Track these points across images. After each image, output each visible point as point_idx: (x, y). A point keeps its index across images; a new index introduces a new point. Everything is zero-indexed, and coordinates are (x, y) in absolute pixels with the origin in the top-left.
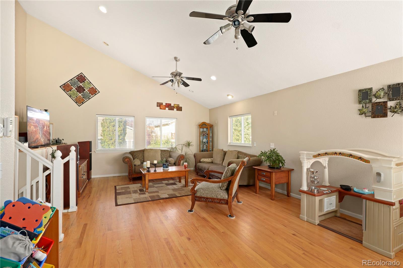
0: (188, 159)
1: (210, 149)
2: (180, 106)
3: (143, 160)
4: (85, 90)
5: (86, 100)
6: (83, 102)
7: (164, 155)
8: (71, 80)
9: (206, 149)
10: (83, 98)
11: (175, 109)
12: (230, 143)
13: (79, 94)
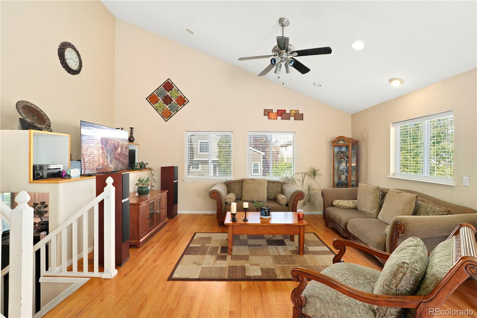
0: (312, 197)
1: (352, 183)
2: (299, 113)
3: (240, 195)
4: (173, 101)
5: (173, 114)
6: (171, 116)
7: (272, 189)
8: (158, 89)
9: (345, 183)
10: (170, 110)
11: (292, 118)
12: (394, 174)
13: (166, 106)
